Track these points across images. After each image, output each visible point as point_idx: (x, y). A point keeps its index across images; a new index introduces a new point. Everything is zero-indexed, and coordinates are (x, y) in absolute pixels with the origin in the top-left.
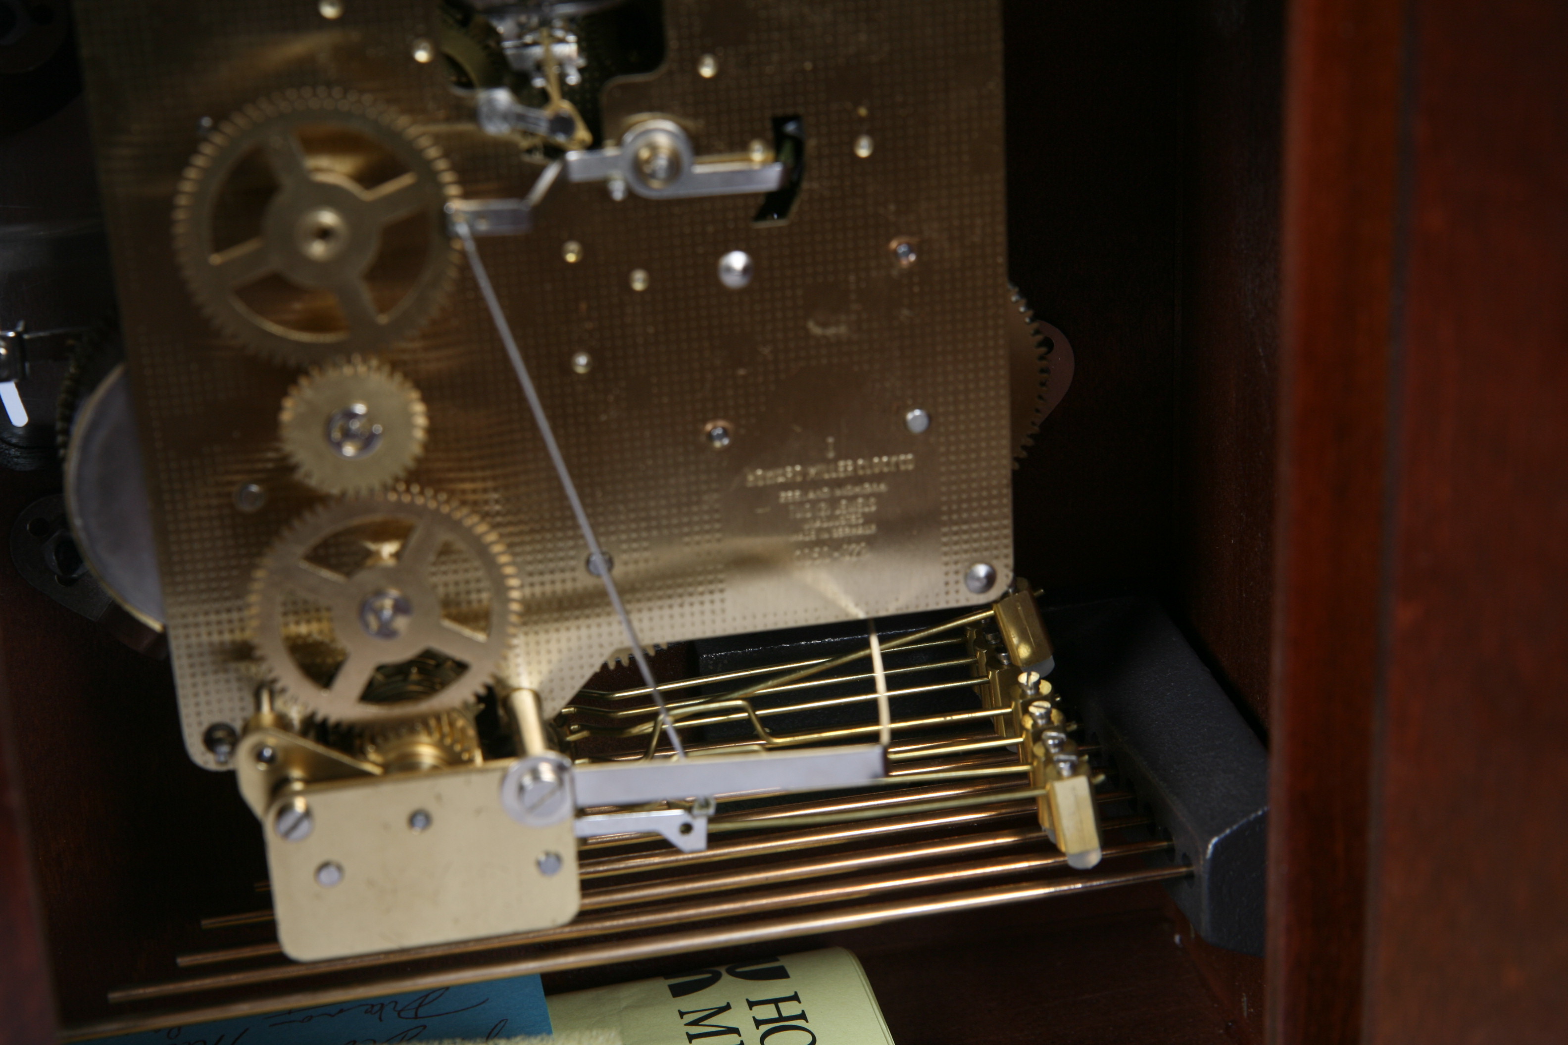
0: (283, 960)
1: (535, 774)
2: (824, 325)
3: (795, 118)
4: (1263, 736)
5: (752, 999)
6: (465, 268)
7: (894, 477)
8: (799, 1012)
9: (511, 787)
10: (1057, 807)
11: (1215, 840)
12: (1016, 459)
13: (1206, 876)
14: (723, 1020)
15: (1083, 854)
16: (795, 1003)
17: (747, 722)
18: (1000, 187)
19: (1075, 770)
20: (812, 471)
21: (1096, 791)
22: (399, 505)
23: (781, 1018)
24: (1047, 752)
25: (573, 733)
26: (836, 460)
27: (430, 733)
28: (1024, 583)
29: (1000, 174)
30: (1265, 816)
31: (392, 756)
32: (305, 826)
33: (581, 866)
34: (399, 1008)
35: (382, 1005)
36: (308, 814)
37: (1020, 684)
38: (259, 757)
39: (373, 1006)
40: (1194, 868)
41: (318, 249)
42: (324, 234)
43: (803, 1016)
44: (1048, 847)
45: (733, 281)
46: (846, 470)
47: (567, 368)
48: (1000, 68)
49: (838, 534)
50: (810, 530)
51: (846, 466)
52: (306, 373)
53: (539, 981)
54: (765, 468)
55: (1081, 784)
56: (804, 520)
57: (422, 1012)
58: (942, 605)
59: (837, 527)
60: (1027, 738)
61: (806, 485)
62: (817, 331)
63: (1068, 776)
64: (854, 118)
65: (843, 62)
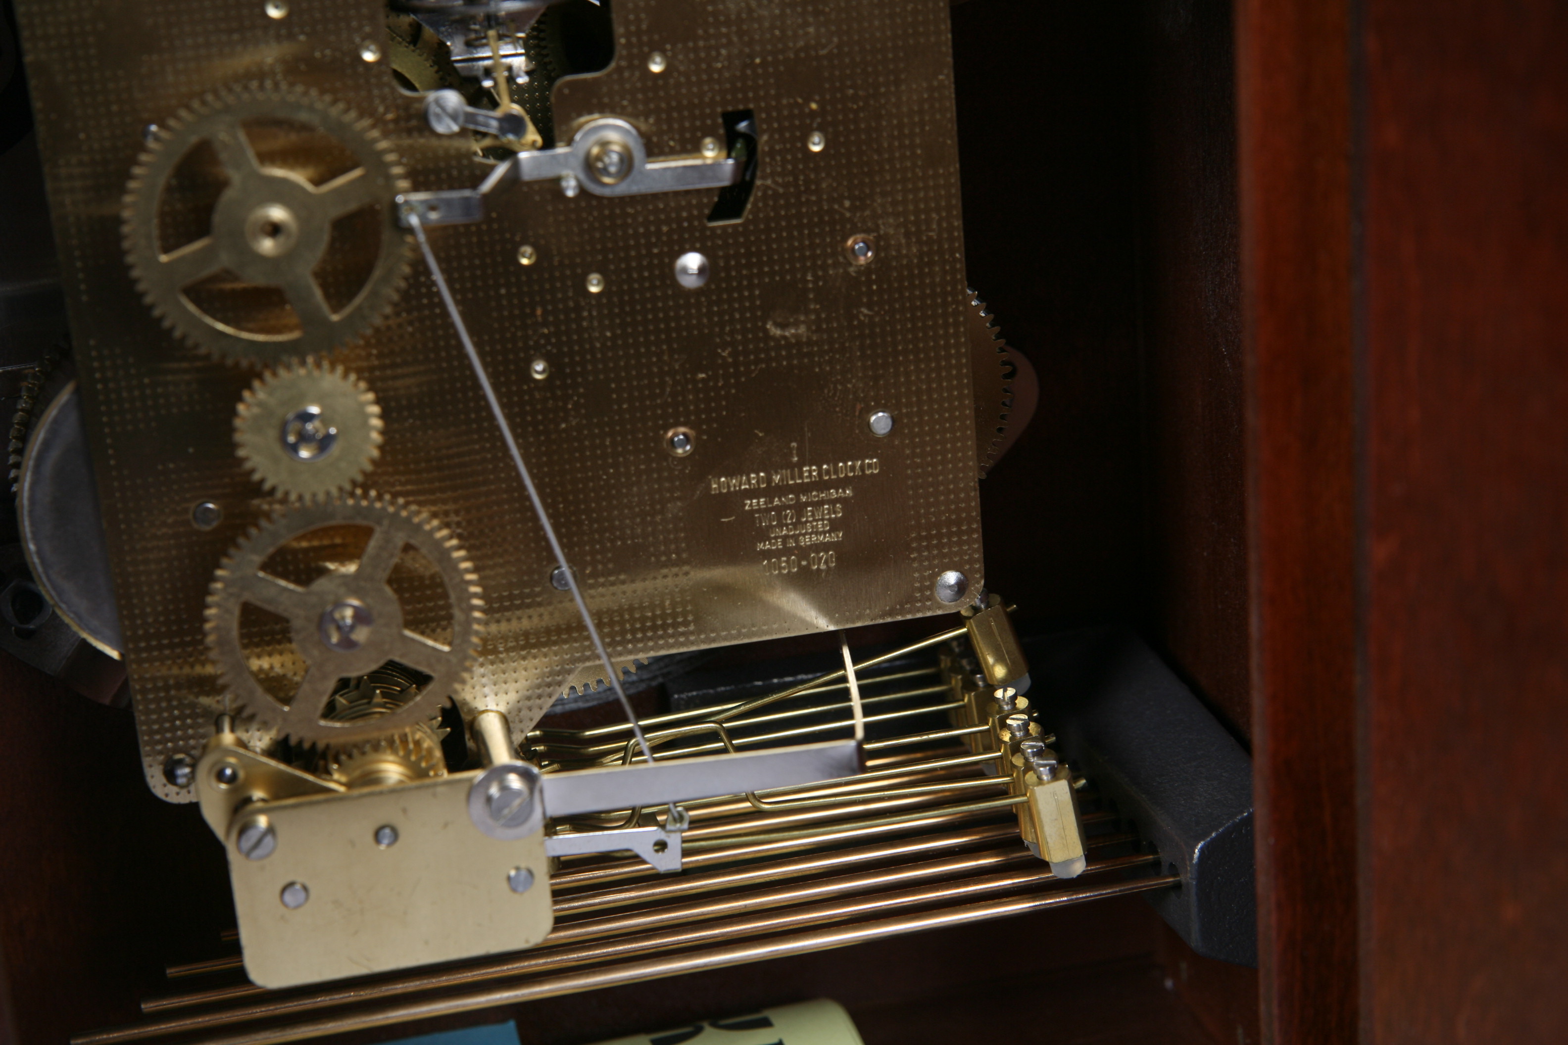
1: (502, 785)
2: (783, 326)
3: (746, 115)
4: (1246, 746)
7: (859, 482)
10: (1039, 813)
11: (1199, 846)
13: (1193, 885)
15: (1067, 863)
18: (956, 183)
19: (1055, 774)
20: (777, 478)
22: (357, 509)
24: (1026, 760)
26: (800, 465)
27: (395, 751)
28: (996, 599)
29: (955, 167)
30: (1251, 817)
31: (357, 773)
32: (269, 840)
36: (271, 830)
37: (997, 700)
38: (220, 776)
40: (1182, 878)
41: (267, 245)
42: (275, 229)
45: (690, 282)
46: (810, 476)
47: (525, 374)
48: (950, 60)
49: (806, 541)
50: (776, 538)
51: (810, 472)
52: (260, 377)
54: (730, 474)
55: (1062, 789)
56: (771, 527)
58: (914, 614)
59: (804, 535)
60: (1005, 751)
61: (771, 492)
62: (776, 332)
63: (1049, 782)
64: (807, 110)
65: (792, 56)
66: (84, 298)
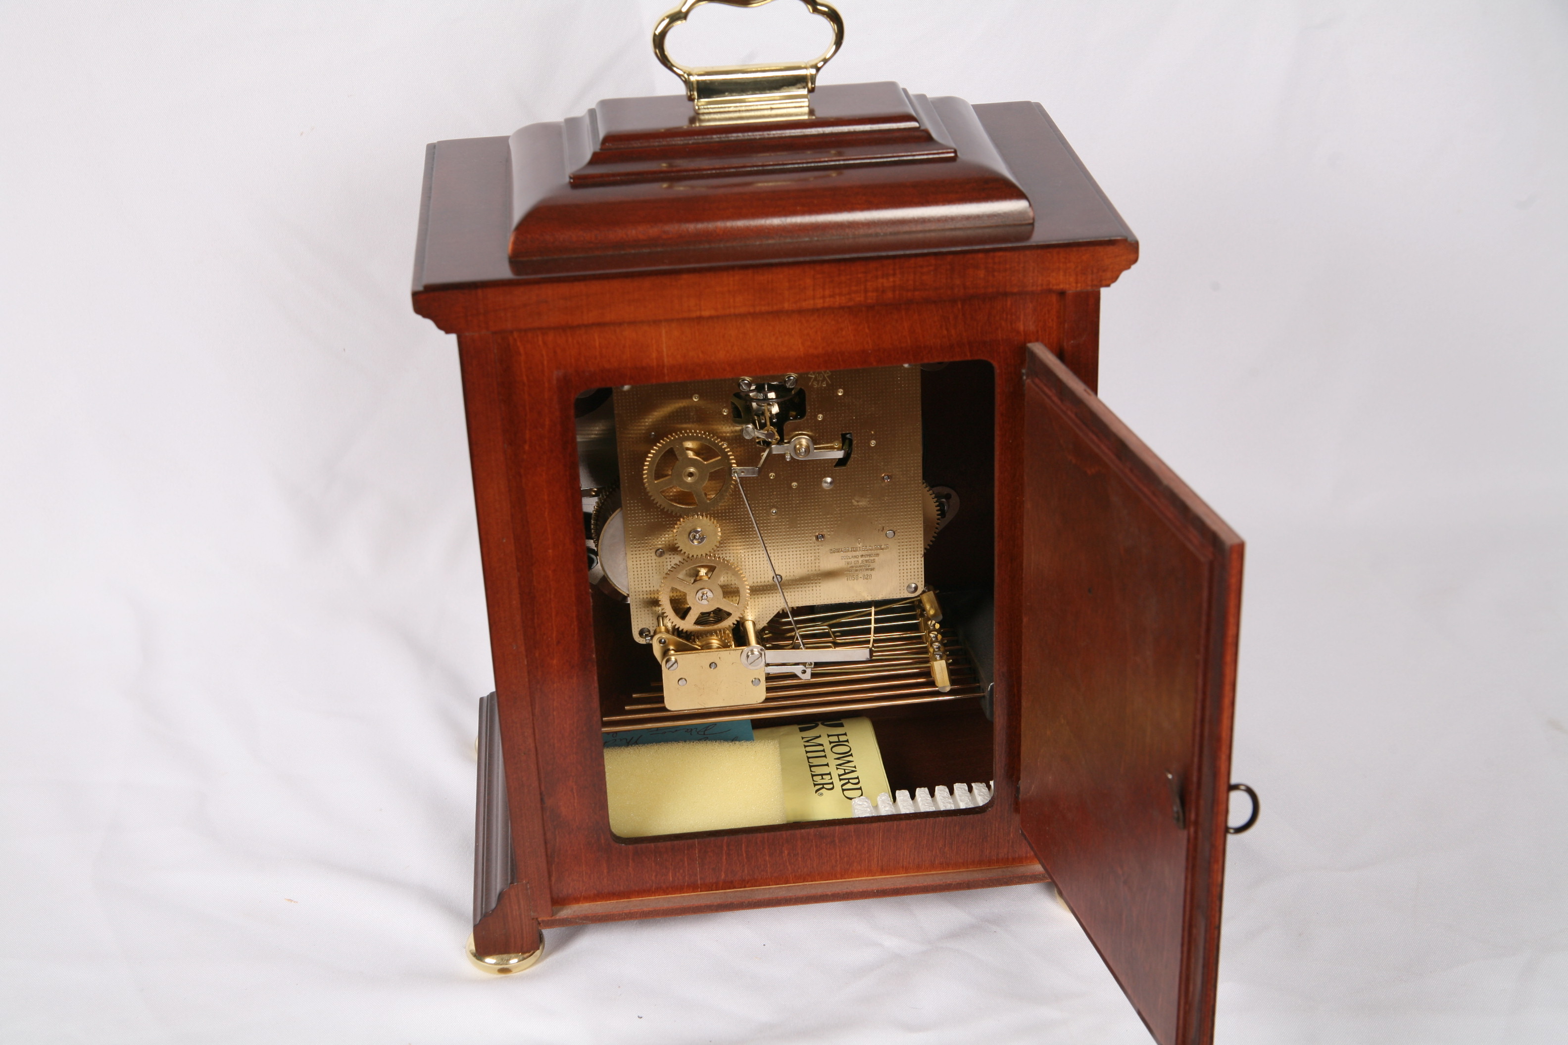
0: (664, 709)
1: (752, 651)
2: (858, 502)
3: (850, 434)
5: (829, 734)
6: (736, 486)
8: (846, 740)
9: (744, 655)
10: (936, 670)
11: (991, 684)
12: (925, 549)
13: (988, 697)
14: (818, 741)
15: (944, 687)
16: (845, 736)
17: (828, 633)
18: (920, 458)
19: (941, 658)
21: (948, 665)
23: (839, 741)
24: (934, 650)
25: (766, 634)
26: (861, 546)
27: (717, 636)
29: (920, 453)
31: (704, 643)
32: (675, 665)
33: (766, 682)
34: (698, 730)
35: (692, 729)
36: (676, 661)
37: (928, 625)
38: (660, 642)
39: (688, 729)
40: (985, 694)
41: (689, 480)
42: (691, 475)
43: (847, 741)
44: (932, 684)
45: (827, 488)
47: (769, 513)
48: (920, 419)
51: (865, 548)
52: (682, 518)
53: (750, 721)
55: (943, 662)
57: (706, 733)
58: (898, 597)
60: (928, 645)
62: (855, 503)
63: (939, 660)
64: (870, 434)
65: (866, 417)
66: (627, 485)
